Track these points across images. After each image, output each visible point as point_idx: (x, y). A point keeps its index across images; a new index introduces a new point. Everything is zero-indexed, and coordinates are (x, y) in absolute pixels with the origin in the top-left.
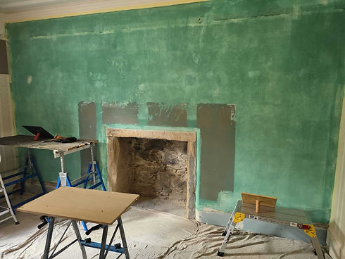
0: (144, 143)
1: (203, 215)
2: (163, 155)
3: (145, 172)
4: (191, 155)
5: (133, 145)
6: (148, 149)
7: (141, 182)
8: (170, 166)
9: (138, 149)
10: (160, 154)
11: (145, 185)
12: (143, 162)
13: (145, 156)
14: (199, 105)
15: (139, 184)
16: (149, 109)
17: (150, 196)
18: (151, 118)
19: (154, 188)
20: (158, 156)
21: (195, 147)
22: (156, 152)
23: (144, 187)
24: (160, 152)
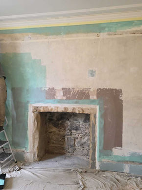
0: (56, 115)
1: (102, 164)
2: (69, 124)
3: (56, 136)
4: (93, 123)
5: (47, 117)
6: (58, 120)
7: (53, 143)
8: (74, 131)
9: (51, 120)
10: (67, 124)
11: (57, 145)
12: (54, 129)
13: (56, 125)
14: (98, 90)
15: (52, 145)
16: (63, 92)
17: (60, 154)
18: (65, 98)
19: (63, 148)
20: (66, 125)
21: (95, 117)
22: (65, 122)
23: (56, 147)
24: (67, 122)
